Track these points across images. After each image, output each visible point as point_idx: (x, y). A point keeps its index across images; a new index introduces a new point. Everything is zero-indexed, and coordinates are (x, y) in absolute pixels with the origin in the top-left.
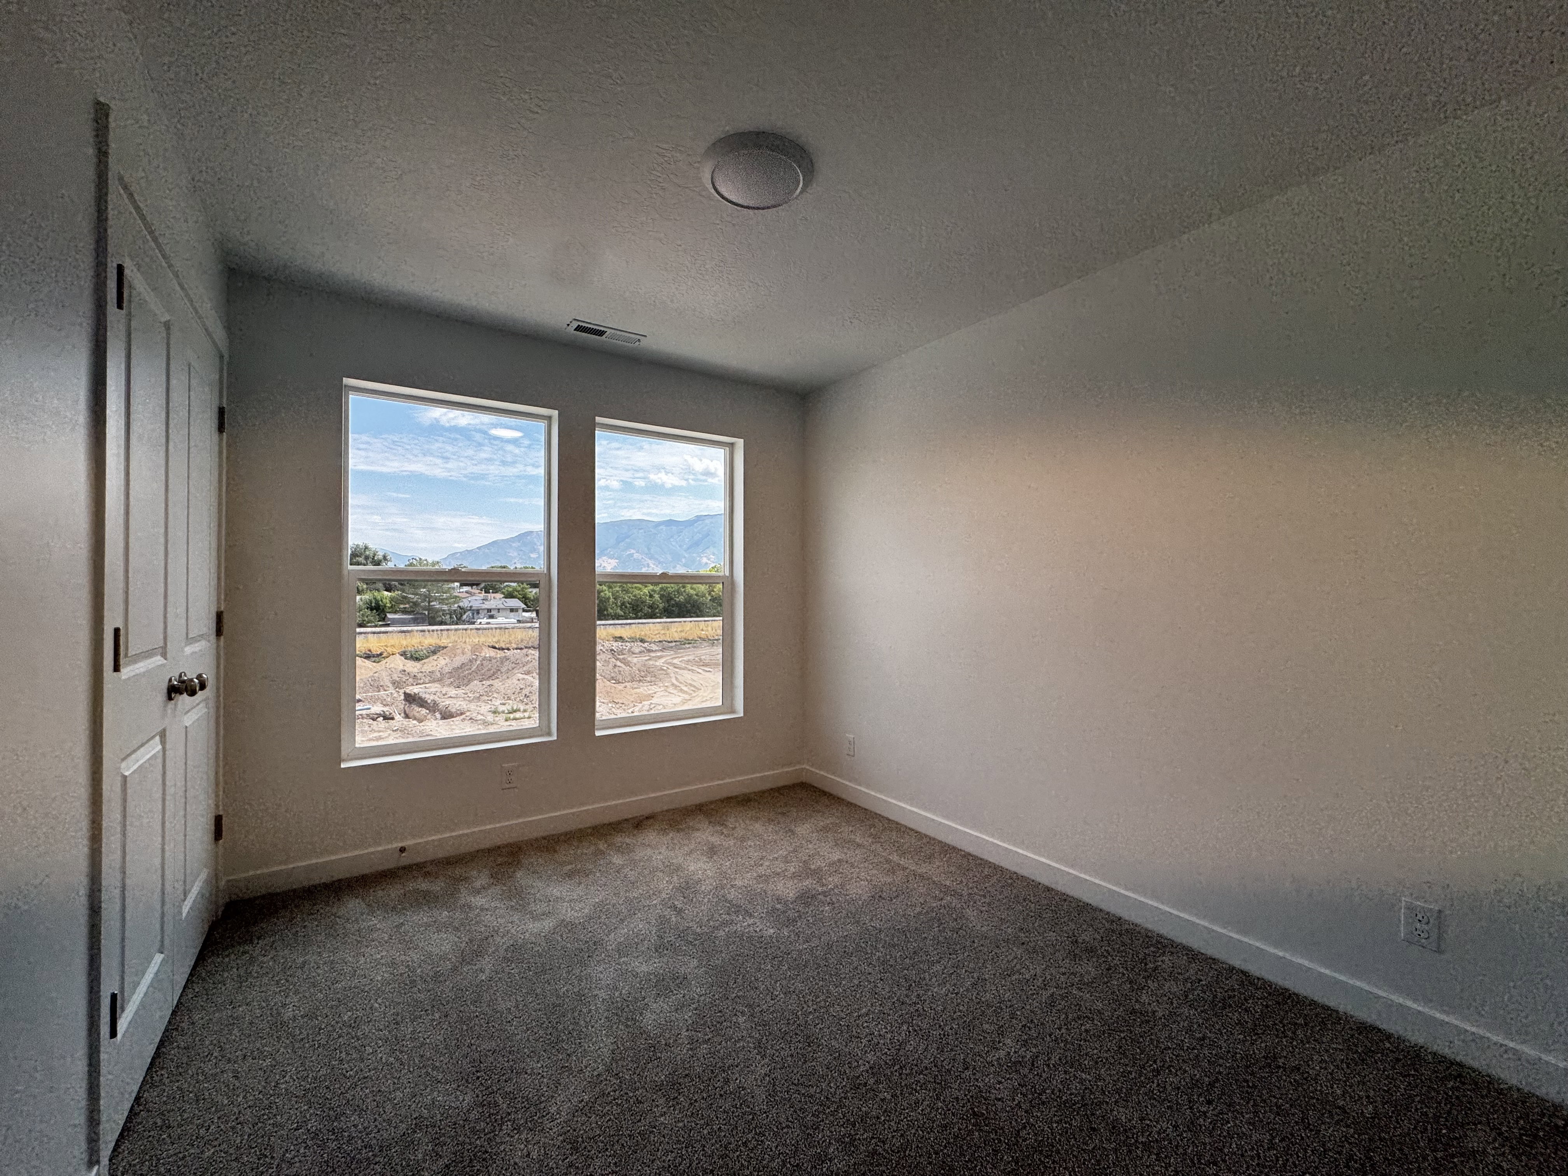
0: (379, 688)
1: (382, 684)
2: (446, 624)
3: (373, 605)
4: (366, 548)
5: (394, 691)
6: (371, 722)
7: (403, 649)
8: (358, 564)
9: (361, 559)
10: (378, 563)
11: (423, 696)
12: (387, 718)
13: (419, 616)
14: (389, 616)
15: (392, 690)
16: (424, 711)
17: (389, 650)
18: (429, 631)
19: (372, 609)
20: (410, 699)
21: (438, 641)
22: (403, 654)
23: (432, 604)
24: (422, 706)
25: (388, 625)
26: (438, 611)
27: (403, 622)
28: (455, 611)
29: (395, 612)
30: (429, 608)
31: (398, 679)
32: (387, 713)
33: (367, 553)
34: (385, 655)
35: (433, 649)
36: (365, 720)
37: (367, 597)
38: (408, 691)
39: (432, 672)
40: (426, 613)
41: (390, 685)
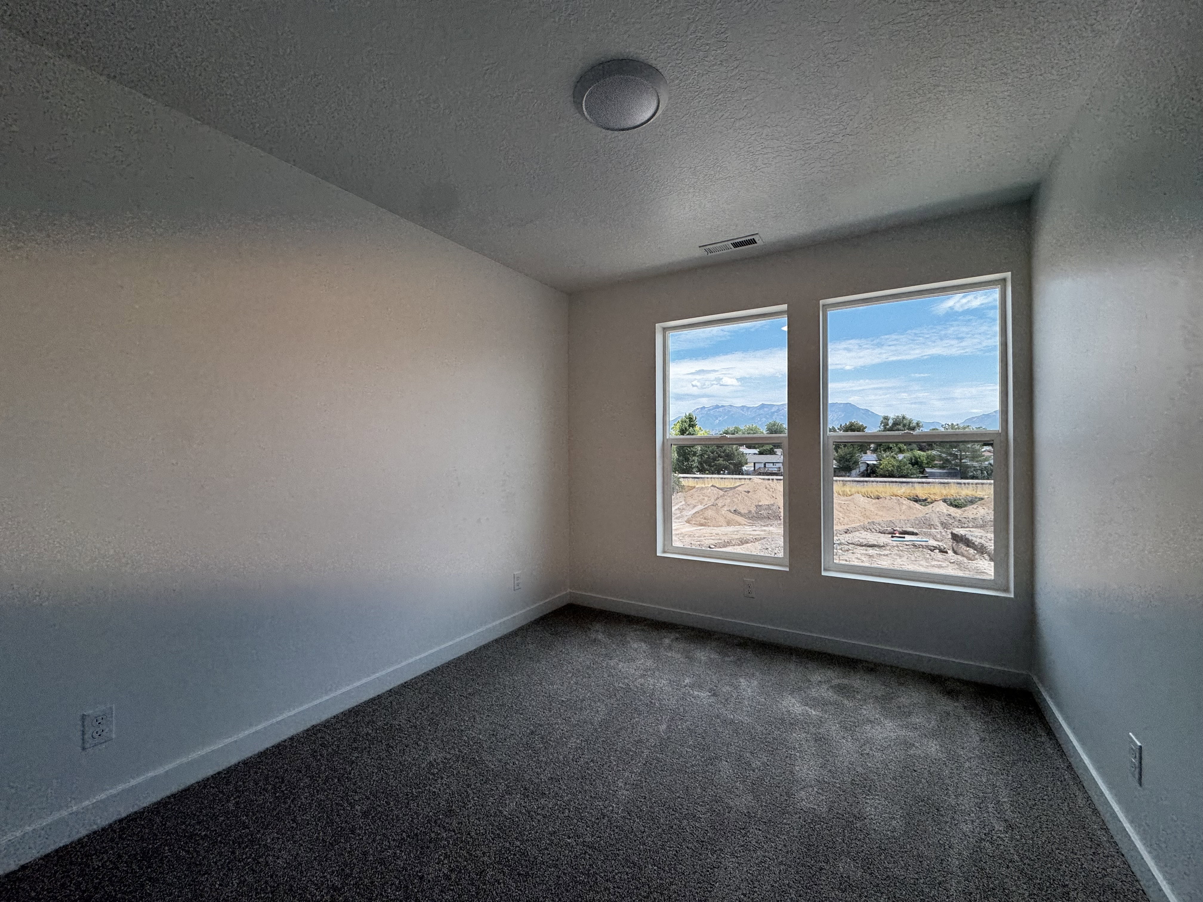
0: (931, 526)
1: (932, 523)
2: (977, 478)
3: (913, 461)
4: (904, 418)
5: (942, 531)
6: (929, 552)
7: (943, 497)
8: (898, 430)
9: (900, 427)
10: (913, 429)
11: (970, 538)
12: (943, 551)
13: (953, 471)
14: (928, 470)
15: (940, 528)
16: (972, 551)
17: (932, 497)
18: (965, 484)
19: (913, 465)
20: (955, 537)
21: (974, 493)
22: (945, 501)
23: (963, 461)
24: (968, 546)
25: (926, 477)
26: (968, 467)
27: (941, 476)
28: (985, 467)
29: (932, 467)
30: (960, 465)
31: (945, 521)
32: (942, 547)
33: (905, 422)
34: (929, 500)
35: (970, 499)
36: (924, 550)
37: (908, 455)
38: (954, 532)
39: (975, 519)
40: (958, 468)
41: (939, 525)
